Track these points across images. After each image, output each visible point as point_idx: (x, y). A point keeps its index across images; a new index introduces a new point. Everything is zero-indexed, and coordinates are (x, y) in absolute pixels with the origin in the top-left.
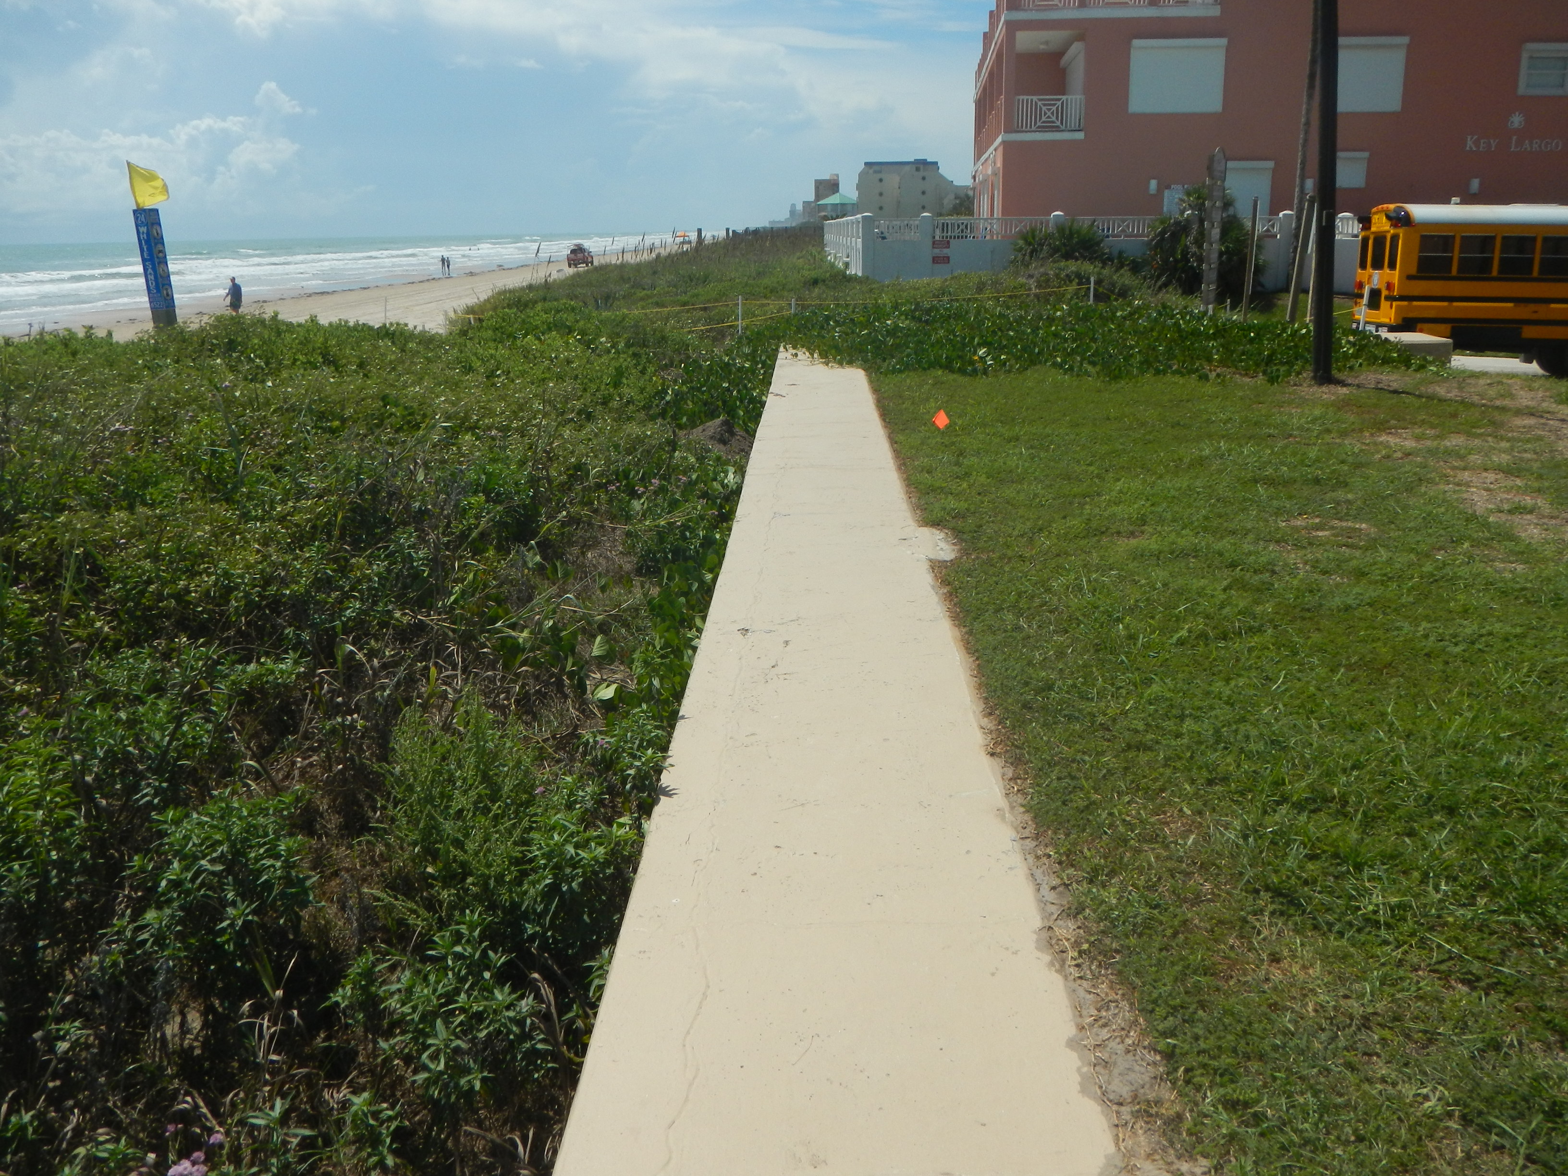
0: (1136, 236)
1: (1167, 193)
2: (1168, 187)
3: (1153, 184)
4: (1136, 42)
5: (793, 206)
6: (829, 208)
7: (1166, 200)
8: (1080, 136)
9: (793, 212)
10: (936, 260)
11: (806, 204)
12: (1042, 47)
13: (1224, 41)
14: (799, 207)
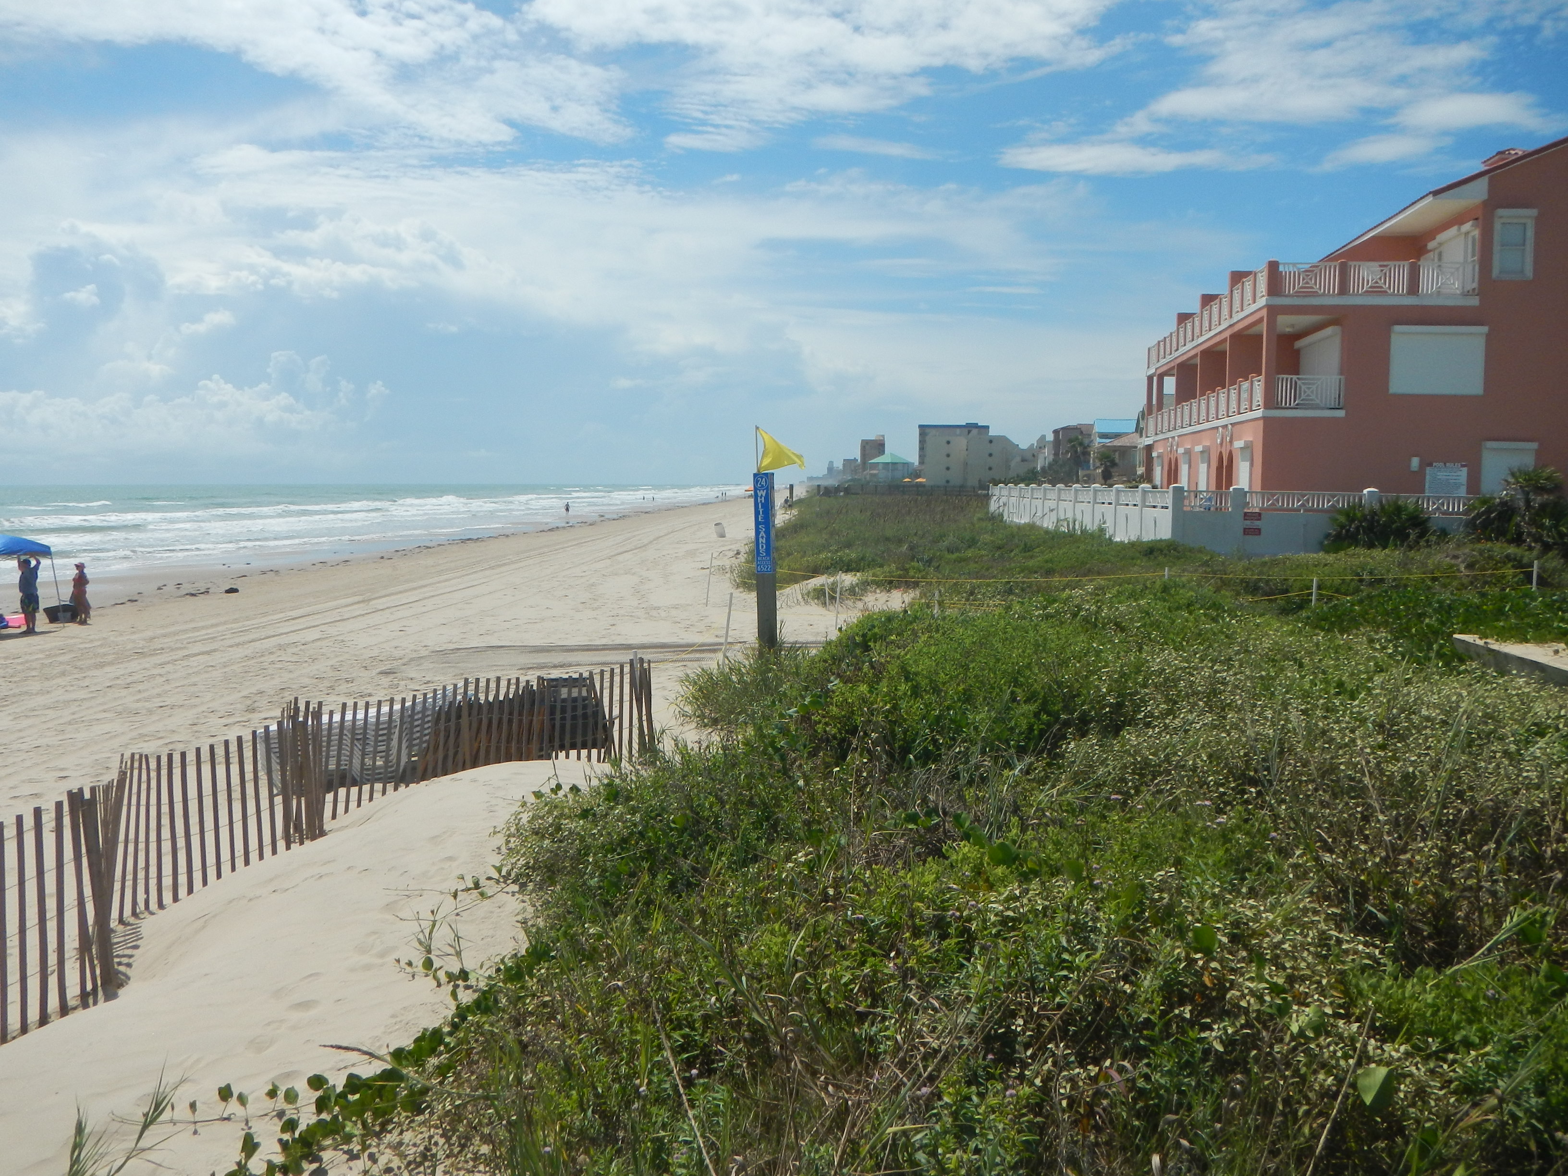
0: (1451, 514)
1: (1428, 470)
2: (1430, 465)
3: (1415, 462)
4: (1397, 328)
5: (831, 463)
6: (880, 467)
7: (1428, 478)
8: (1341, 414)
9: (830, 469)
10: (1247, 531)
11: (847, 462)
12: (1288, 330)
13: (1485, 329)
14: (839, 465)
